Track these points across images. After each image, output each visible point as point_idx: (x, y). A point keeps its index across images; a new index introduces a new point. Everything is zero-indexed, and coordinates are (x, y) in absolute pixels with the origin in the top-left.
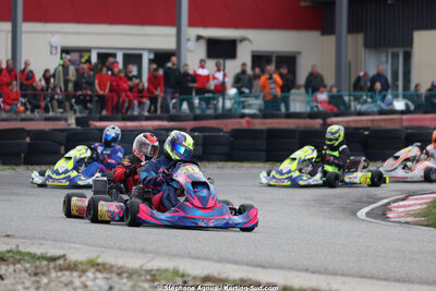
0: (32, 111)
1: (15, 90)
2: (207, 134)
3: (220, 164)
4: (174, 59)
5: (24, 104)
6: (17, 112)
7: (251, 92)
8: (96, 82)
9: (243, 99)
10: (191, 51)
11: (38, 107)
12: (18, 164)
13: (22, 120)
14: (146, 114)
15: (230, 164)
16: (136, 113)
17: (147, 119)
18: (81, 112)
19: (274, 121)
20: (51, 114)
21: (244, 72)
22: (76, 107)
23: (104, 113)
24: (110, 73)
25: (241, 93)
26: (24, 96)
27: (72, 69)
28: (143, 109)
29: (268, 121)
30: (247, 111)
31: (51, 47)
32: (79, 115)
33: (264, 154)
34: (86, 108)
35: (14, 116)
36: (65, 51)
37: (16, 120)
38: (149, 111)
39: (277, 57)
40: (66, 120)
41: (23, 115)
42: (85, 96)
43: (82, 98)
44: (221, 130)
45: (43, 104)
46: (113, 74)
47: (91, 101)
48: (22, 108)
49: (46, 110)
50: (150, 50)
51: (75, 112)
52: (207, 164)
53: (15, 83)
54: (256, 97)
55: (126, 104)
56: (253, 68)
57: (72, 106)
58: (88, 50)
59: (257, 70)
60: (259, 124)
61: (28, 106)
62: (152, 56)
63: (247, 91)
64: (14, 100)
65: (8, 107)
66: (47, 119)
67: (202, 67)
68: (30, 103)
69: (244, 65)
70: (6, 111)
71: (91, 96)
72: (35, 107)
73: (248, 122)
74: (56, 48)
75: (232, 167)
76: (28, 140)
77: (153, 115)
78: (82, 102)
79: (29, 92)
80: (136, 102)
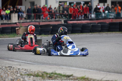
0: (52, 19)
1: (46, 13)
2: (102, 24)
3: (106, 33)
4: (90, 3)
5: (49, 17)
6: (47, 19)
7: (112, 12)
8: (69, 10)
9: (109, 14)
10: (94, 1)
11: (53, 18)
12: (49, 34)
13: (49, 21)
14: (83, 19)
15: (109, 33)
16: (80, 18)
17: (83, 20)
18: (65, 19)
19: (119, 20)
20: (57, 19)
21: (108, 6)
22: (64, 17)
23: (71, 19)
24: (72, 8)
25: (109, 12)
26: (49, 15)
27: (61, 7)
28: (82, 18)
29: (117, 20)
30: (111, 17)
31: (56, 1)
32: (64, 20)
33: (118, 29)
34: (66, 17)
35: (47, 20)
36: (60, 2)
37: (47, 21)
38: (84, 18)
39: (118, 2)
40: (61, 21)
41: (49, 20)
42: (66, 14)
43: (65, 15)
44: (106, 23)
45: (54, 17)
46: (74, 8)
47: (67, 16)
48: (49, 18)
49: (56, 18)
50: (83, 1)
51: (63, 19)
52: (102, 33)
53: (46, 11)
54: (113, 13)
55: (77, 16)
56: (112, 5)
57: (62, 17)
58: (66, 2)
59: (113, 6)
60: (115, 21)
61: (51, 18)
62: (84, 3)
63: (110, 11)
64: (47, 16)
65: (45, 18)
66: (56, 21)
67: (99, 5)
68: (51, 17)
69: (108, 5)
70: (45, 19)
71: (68, 14)
72: (52, 18)
73: (111, 20)
74: (57, 1)
75: (110, 34)
76: (51, 27)
77: (85, 19)
78: (65, 16)
79: (51, 14)
80: (80, 16)
